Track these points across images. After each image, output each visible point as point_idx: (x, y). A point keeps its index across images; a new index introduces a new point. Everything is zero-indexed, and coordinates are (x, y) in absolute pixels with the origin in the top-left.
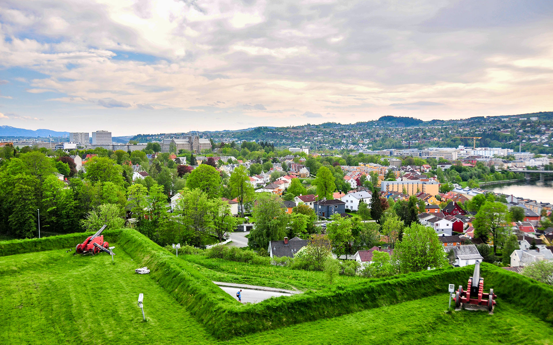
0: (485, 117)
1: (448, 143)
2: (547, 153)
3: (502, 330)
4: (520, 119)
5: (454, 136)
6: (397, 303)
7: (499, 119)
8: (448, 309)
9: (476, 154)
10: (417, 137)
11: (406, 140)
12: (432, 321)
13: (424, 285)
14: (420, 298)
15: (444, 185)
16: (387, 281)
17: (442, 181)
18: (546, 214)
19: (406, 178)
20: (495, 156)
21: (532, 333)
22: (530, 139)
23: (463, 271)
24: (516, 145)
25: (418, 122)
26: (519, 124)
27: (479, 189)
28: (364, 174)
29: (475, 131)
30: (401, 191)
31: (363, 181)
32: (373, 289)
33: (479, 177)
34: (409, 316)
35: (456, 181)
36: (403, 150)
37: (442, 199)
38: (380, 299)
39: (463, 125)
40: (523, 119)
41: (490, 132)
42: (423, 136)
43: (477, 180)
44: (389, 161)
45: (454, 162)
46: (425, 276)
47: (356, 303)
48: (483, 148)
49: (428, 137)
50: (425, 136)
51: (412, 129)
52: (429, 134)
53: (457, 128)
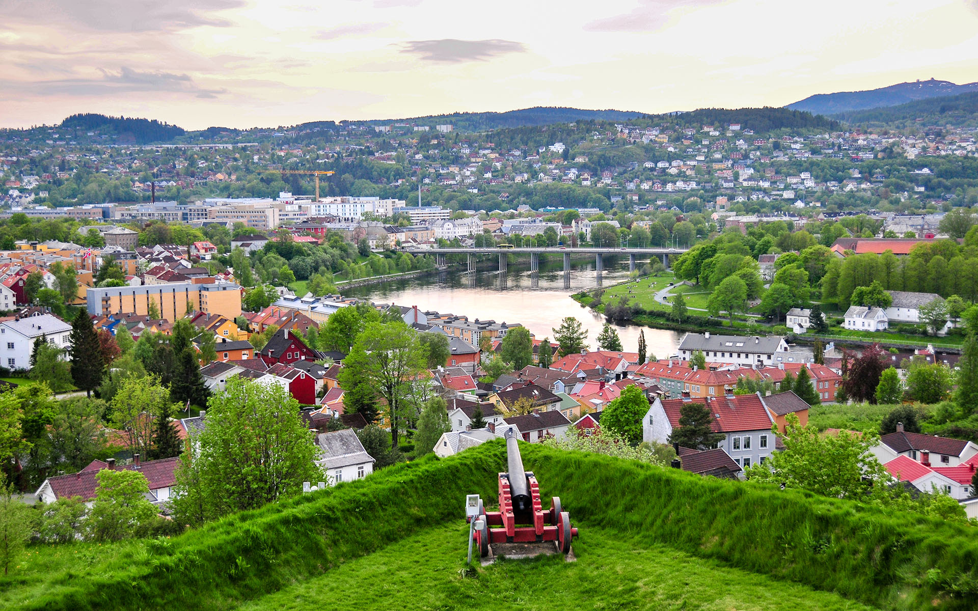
0: (337, 123)
1: (253, 187)
2: (476, 209)
3: (614, 596)
4: (416, 129)
5: (265, 167)
6: (326, 570)
7: (368, 128)
8: (467, 564)
9: (322, 212)
10: (172, 173)
11: (143, 180)
12: (438, 603)
13: (384, 510)
14: (382, 548)
15: (253, 291)
16: (286, 513)
17: (245, 282)
18: (491, 346)
19: (155, 277)
20: (368, 217)
21: (687, 588)
22: (440, 175)
23: (465, 465)
24: (409, 191)
25: (174, 133)
26: (415, 141)
27: (338, 298)
28: (35, 270)
29: (314, 156)
30: (142, 310)
31: (34, 290)
32: (255, 539)
33: (335, 268)
34: (374, 601)
35: (284, 280)
36: (137, 206)
37: (251, 328)
38: (279, 565)
39: (287, 141)
40: (421, 129)
41: (351, 159)
42: (187, 168)
43: (330, 275)
44: (102, 234)
45: (273, 233)
46: (381, 486)
47: (217, 586)
48: (339, 199)
49: (202, 172)
50: (193, 169)
51: (158, 151)
52: (202, 164)
53: (272, 149)
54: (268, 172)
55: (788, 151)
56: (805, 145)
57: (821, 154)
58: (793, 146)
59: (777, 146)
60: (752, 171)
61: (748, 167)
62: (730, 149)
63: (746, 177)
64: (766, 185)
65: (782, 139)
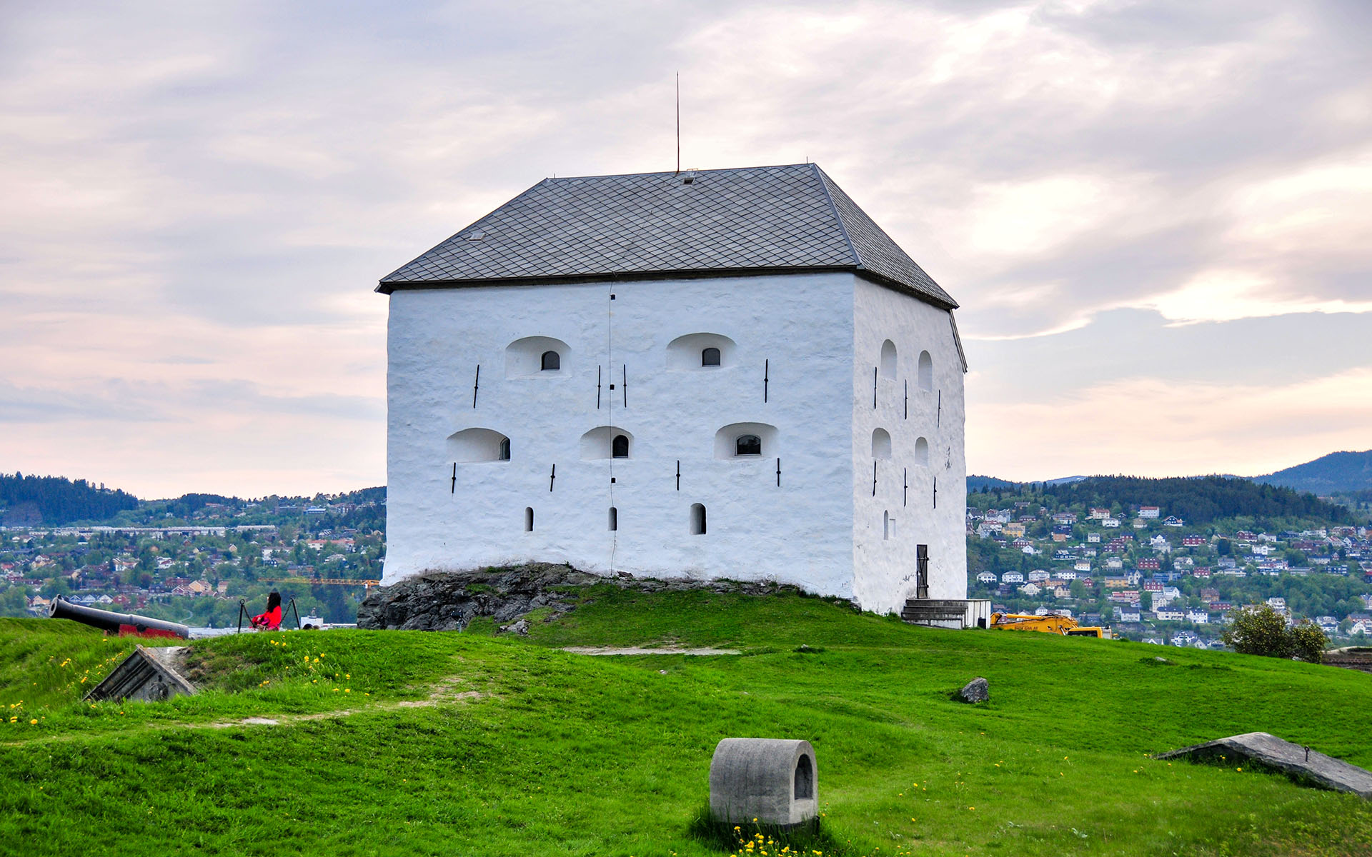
5: (283, 571)
10: (105, 579)
11: (50, 594)
25: (117, 504)
29: (375, 551)
39: (329, 523)
42: (135, 571)
49: (163, 579)
50: (146, 573)
51: (82, 539)
52: (164, 563)
53: (301, 537)
54: (286, 580)
55: (1246, 559)
56: (1278, 548)
57: (1308, 566)
58: (1256, 550)
59: (1224, 549)
60: (1176, 593)
61: (1170, 585)
62: (1138, 551)
63: (1164, 603)
64: (1201, 619)
65: (1237, 536)
